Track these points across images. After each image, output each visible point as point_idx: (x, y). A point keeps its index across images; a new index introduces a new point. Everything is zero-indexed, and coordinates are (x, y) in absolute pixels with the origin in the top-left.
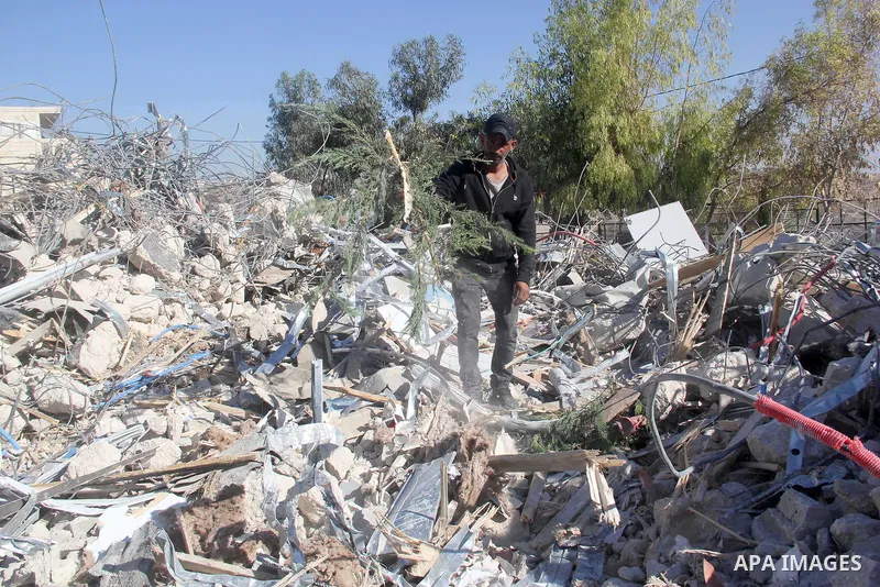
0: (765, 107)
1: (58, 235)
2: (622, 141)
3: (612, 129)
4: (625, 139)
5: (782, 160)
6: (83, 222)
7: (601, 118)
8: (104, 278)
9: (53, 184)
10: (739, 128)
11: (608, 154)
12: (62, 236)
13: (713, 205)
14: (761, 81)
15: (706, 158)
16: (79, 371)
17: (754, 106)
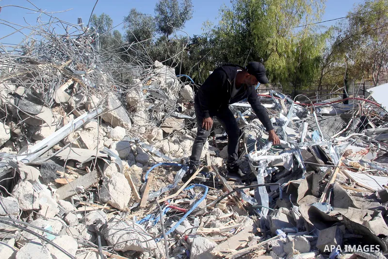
1: (52, 100)
6: (66, 91)
8: (89, 129)
9: (41, 65)
12: (54, 100)
16: (109, 205)
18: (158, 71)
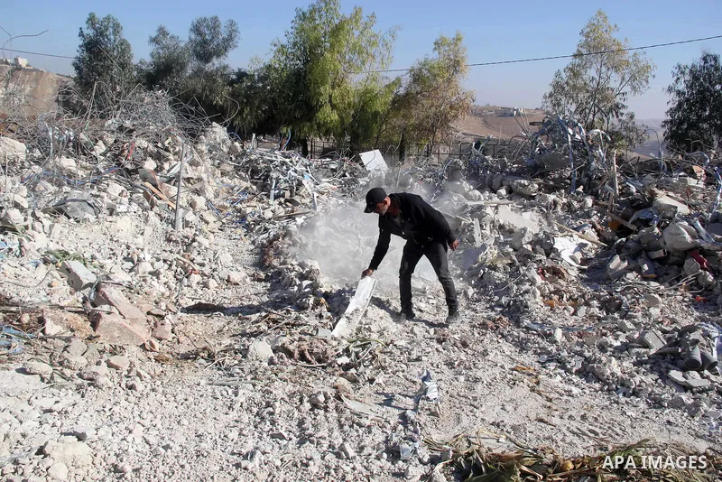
0: (407, 94)
2: (334, 102)
3: (330, 96)
4: (337, 101)
5: (412, 121)
7: (326, 90)
10: (394, 102)
11: (328, 109)
13: (378, 138)
14: (407, 80)
15: (376, 114)
17: (402, 91)
18: (214, 129)
